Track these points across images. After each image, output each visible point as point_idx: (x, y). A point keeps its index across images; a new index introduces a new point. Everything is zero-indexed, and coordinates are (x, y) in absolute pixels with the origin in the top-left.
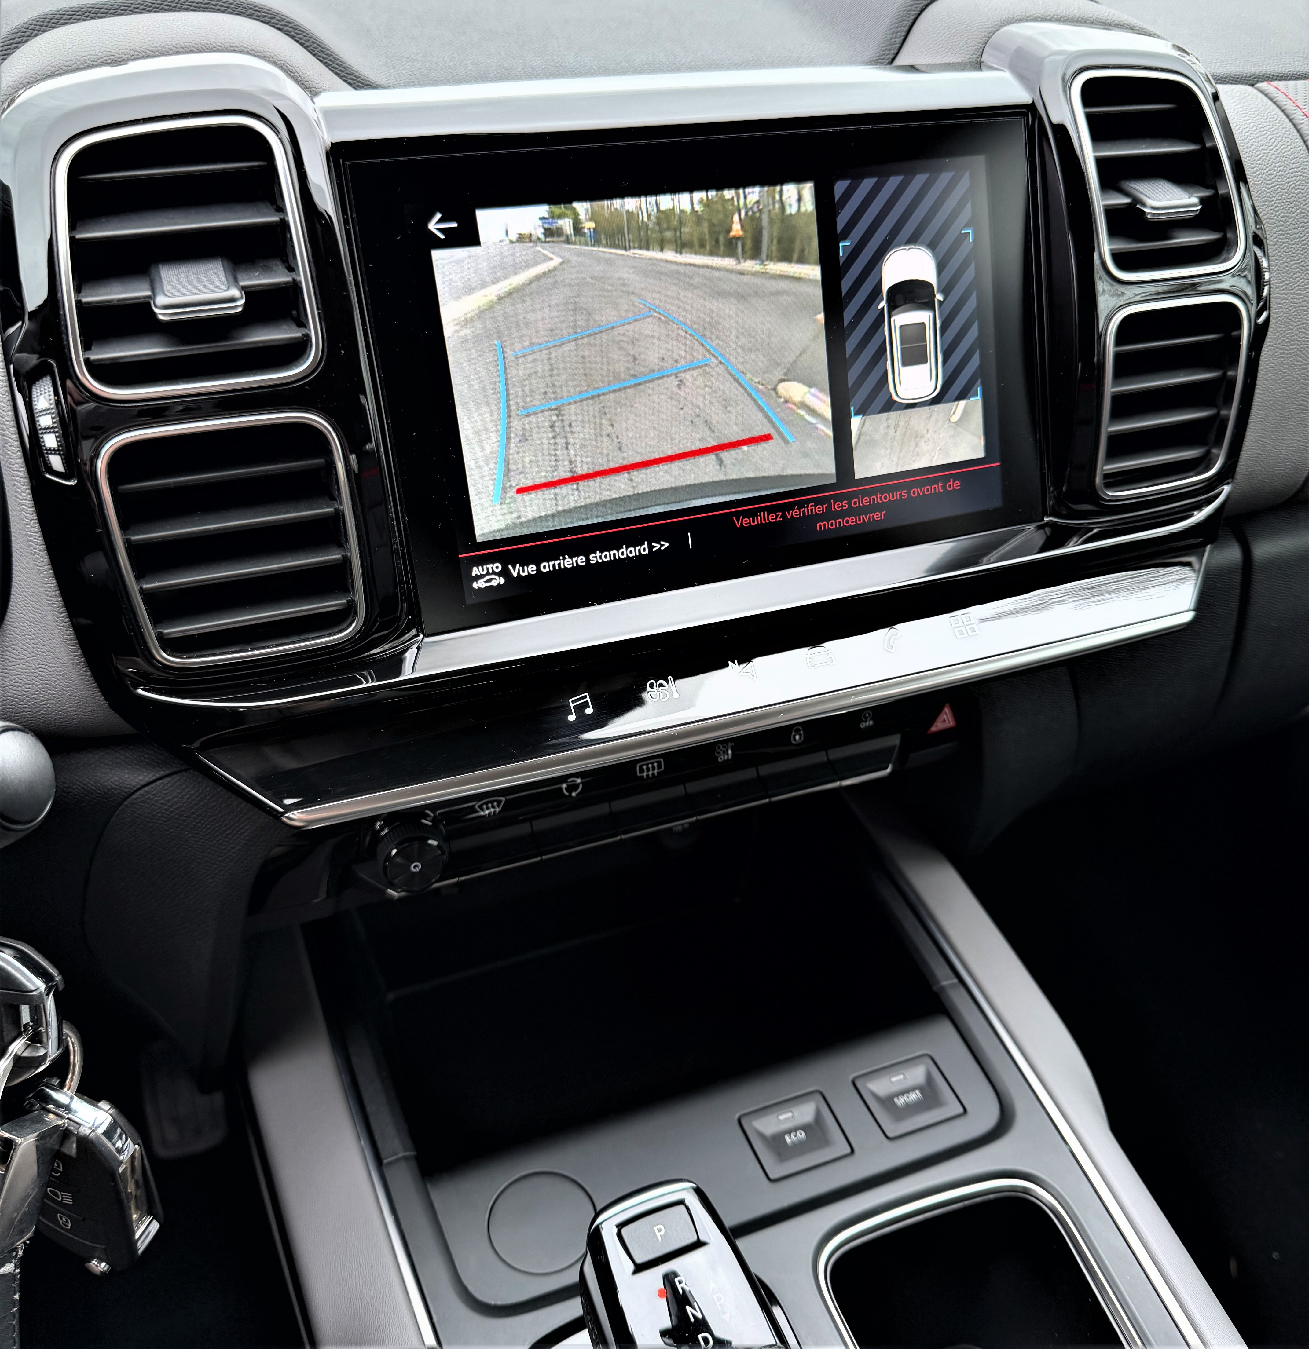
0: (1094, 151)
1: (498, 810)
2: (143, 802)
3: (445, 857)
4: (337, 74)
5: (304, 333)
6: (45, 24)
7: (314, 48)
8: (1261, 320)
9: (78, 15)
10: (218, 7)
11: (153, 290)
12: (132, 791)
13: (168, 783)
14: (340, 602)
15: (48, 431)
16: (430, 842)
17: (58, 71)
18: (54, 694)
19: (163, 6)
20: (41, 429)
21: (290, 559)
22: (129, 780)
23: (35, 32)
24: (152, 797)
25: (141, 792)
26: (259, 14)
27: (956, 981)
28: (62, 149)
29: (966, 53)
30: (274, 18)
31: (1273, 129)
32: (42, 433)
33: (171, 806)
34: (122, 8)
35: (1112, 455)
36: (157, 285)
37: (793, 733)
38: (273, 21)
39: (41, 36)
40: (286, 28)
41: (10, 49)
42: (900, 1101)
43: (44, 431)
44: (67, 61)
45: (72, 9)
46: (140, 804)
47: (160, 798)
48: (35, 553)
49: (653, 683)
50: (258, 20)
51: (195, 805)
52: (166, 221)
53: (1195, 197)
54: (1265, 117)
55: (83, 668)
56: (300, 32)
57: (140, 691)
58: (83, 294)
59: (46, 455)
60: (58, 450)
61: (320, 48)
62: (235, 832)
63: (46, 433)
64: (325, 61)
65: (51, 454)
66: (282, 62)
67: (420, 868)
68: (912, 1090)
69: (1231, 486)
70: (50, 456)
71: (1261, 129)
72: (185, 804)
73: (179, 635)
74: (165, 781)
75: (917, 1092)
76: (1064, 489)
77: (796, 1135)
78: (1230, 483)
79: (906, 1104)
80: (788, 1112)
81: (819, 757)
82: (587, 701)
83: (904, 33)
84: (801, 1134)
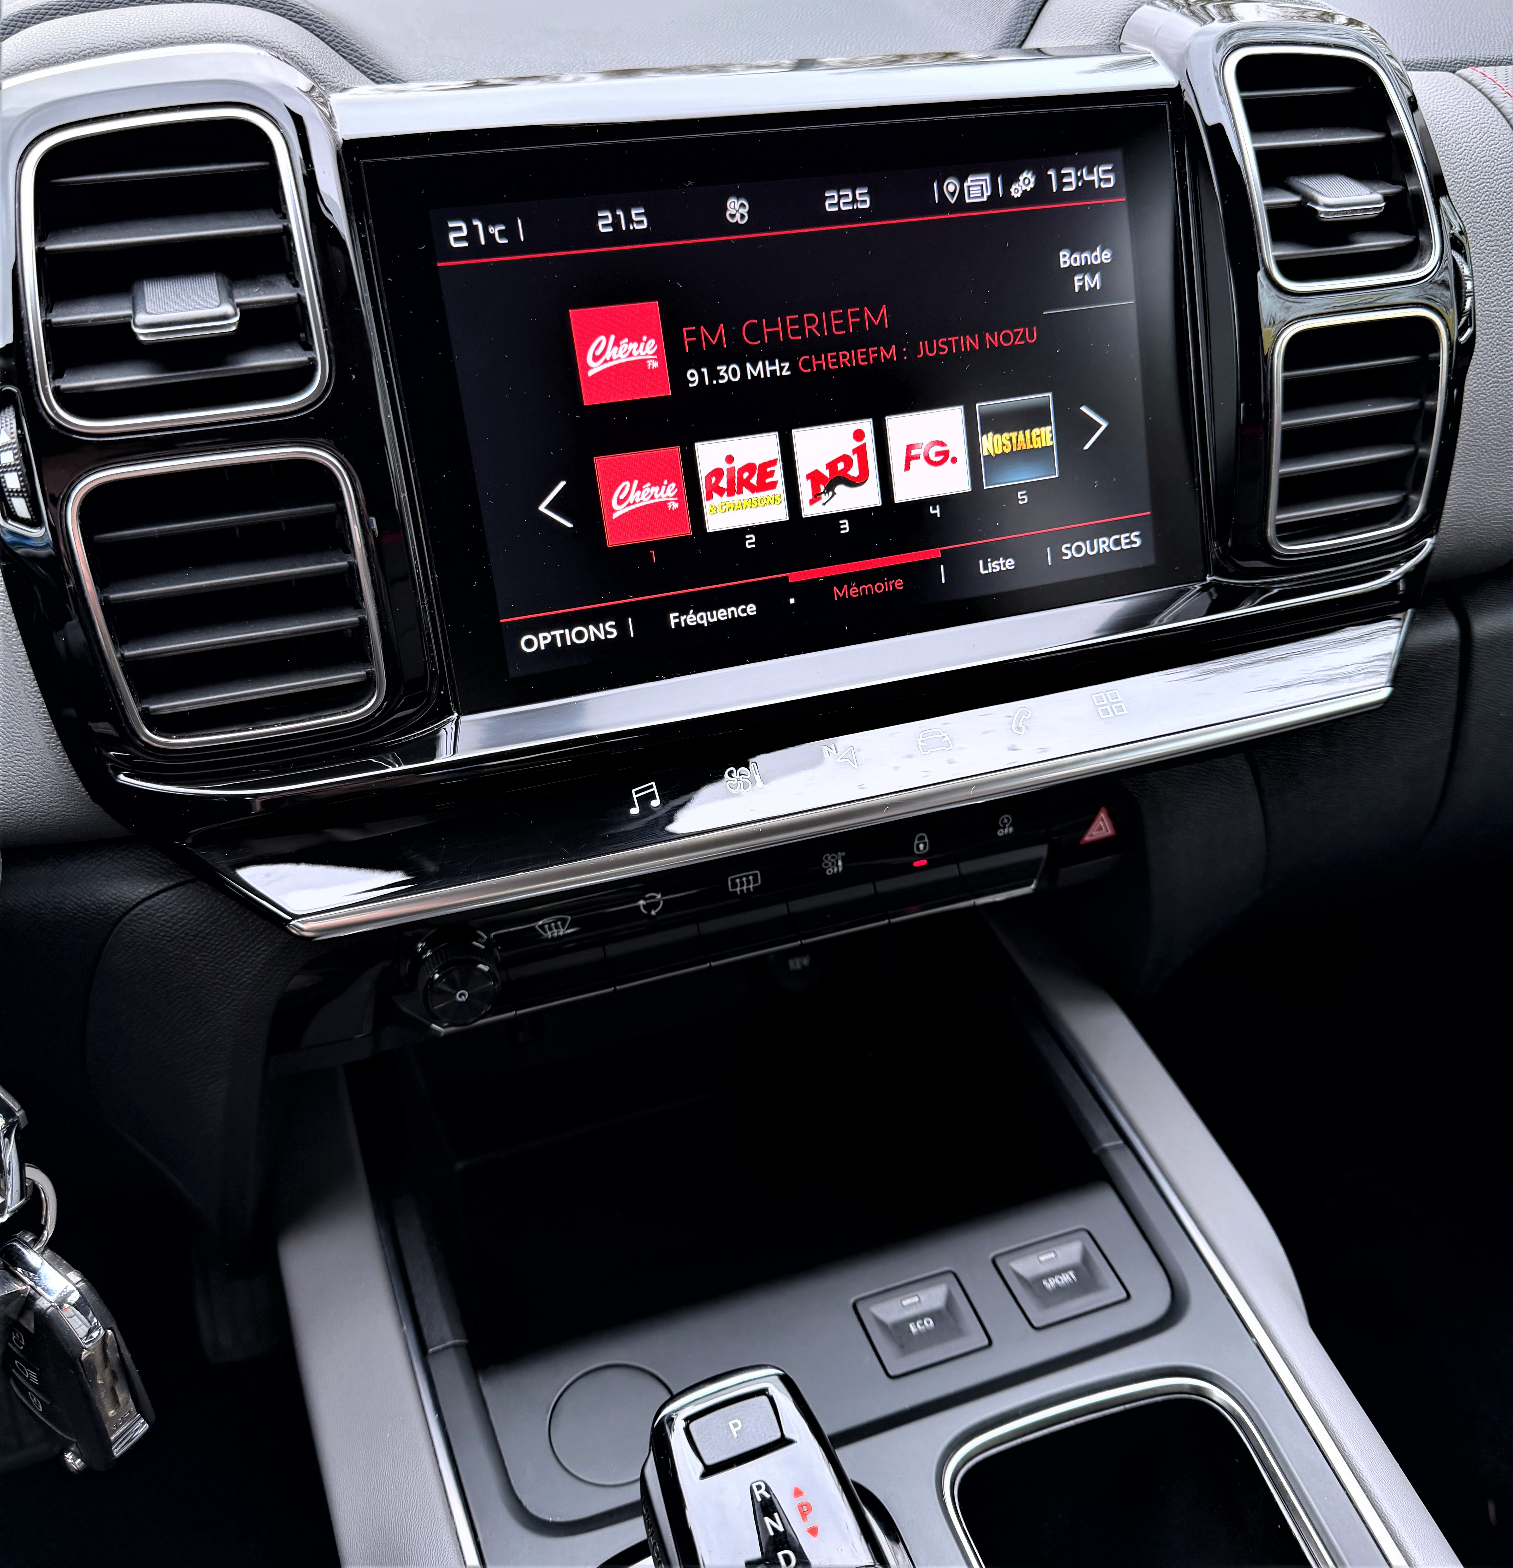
0: (1254, 142)
2: (144, 918)
3: (497, 987)
5: (310, 356)
6: (27, 20)
7: (337, 43)
8: (1465, 339)
9: (66, 10)
11: (134, 308)
12: (131, 906)
13: (172, 896)
14: (358, 673)
15: (9, 469)
16: (481, 966)
18: (33, 787)
20: (1, 467)
21: (297, 622)
23: (17, 29)
24: (153, 912)
25: (141, 906)
27: (1120, 1142)
28: (29, 148)
29: (1101, 34)
30: (290, 10)
31: (1478, 119)
32: (3, 472)
33: (175, 924)
35: (1286, 502)
36: (139, 302)
37: (916, 842)
38: (289, 13)
40: (306, 21)
42: (1050, 1284)
43: (5, 470)
46: (140, 921)
47: (163, 914)
48: (2, 616)
50: (273, 12)
51: (203, 922)
52: (151, 229)
53: (1380, 193)
54: (1468, 106)
55: (60, 752)
56: (321, 26)
57: (122, 778)
58: (54, 313)
59: (8, 498)
60: (21, 491)
61: (344, 43)
62: (249, 954)
64: (350, 57)
65: (14, 496)
66: (292, 53)
67: (467, 997)
68: (1064, 1270)
69: (1436, 539)
70: (13, 499)
71: (1463, 119)
72: (192, 922)
73: (168, 712)
74: (169, 893)
75: (1071, 1273)
76: (1229, 543)
77: (923, 1324)
78: (1434, 537)
79: (1058, 1287)
80: (913, 1296)
81: (950, 871)
82: (654, 791)
83: (1031, 18)
84: (928, 1323)
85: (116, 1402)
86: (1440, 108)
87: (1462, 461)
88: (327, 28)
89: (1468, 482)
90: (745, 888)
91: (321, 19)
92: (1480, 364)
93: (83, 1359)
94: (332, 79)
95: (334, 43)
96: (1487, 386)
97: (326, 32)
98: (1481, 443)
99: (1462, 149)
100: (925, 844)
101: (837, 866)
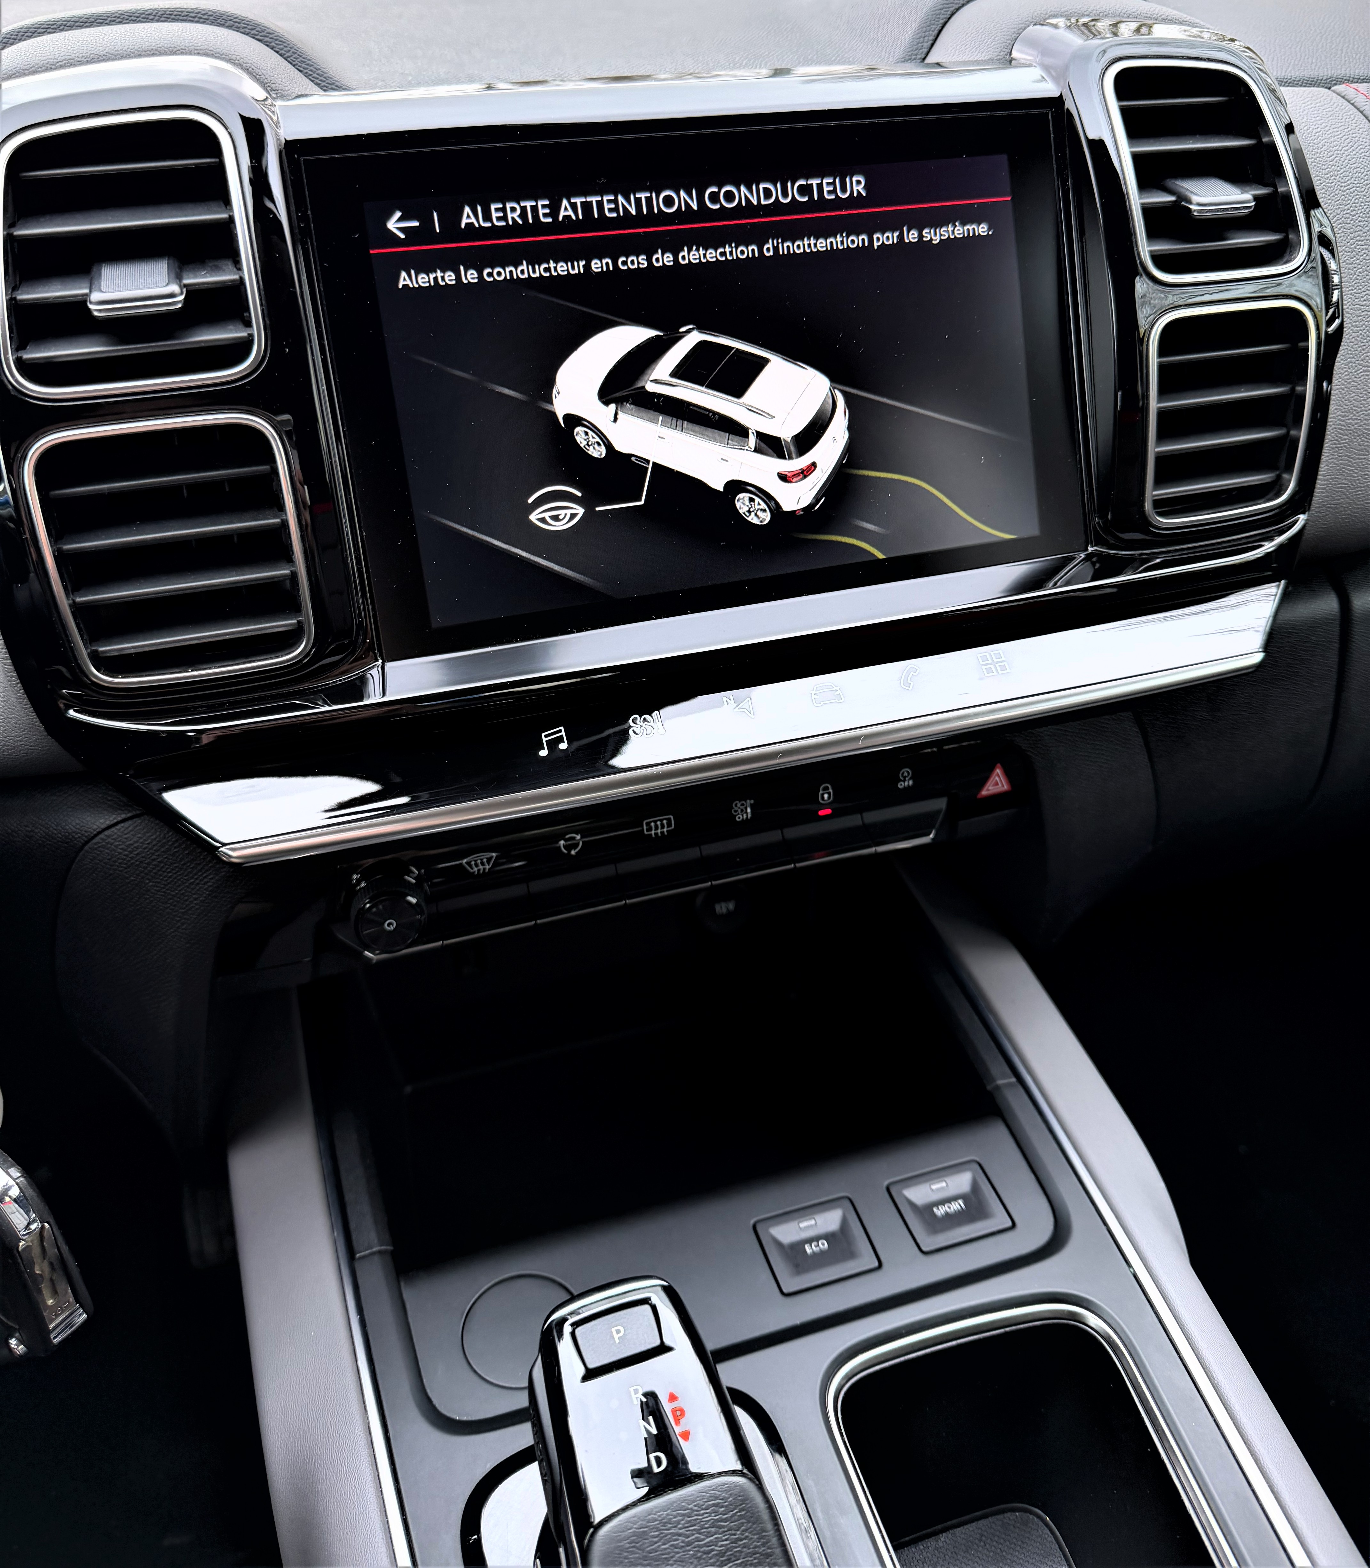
0: (1131, 146)
2: (103, 847)
3: (425, 918)
4: (317, 84)
5: (249, 332)
7: (294, 58)
8: (1333, 329)
11: (91, 288)
12: (92, 835)
13: (129, 827)
14: (289, 622)
16: (410, 898)
17: (14, 74)
24: (113, 841)
25: (102, 836)
26: (239, 25)
27: (1014, 1080)
28: (2, 144)
29: (993, 50)
30: (254, 29)
31: (1349, 129)
33: (131, 852)
35: (1162, 477)
36: (95, 283)
38: (253, 32)
42: (940, 1211)
44: (25, 65)
46: (101, 849)
47: (121, 843)
49: (636, 718)
50: (237, 31)
51: (157, 851)
52: (110, 218)
53: (1251, 194)
54: (1340, 118)
55: (20, 690)
57: (72, 713)
58: (19, 292)
61: (301, 59)
62: (197, 881)
64: (306, 71)
67: (395, 926)
68: (954, 1199)
69: (1308, 516)
71: (1335, 130)
72: (146, 850)
73: (116, 653)
74: (126, 824)
75: (960, 1201)
76: (1110, 517)
77: (818, 1245)
78: (1307, 513)
79: (947, 1214)
80: (810, 1219)
81: (853, 821)
82: (562, 736)
83: (932, 38)
84: (823, 1244)
85: (54, 1290)
86: (1314, 119)
87: (1335, 444)
89: (1341, 464)
90: (659, 831)
92: (1351, 354)
93: (20, 1249)
94: (283, 88)
95: (291, 58)
96: (1358, 374)
97: (285, 49)
98: (1353, 427)
99: (1333, 157)
100: (829, 794)
101: (746, 813)
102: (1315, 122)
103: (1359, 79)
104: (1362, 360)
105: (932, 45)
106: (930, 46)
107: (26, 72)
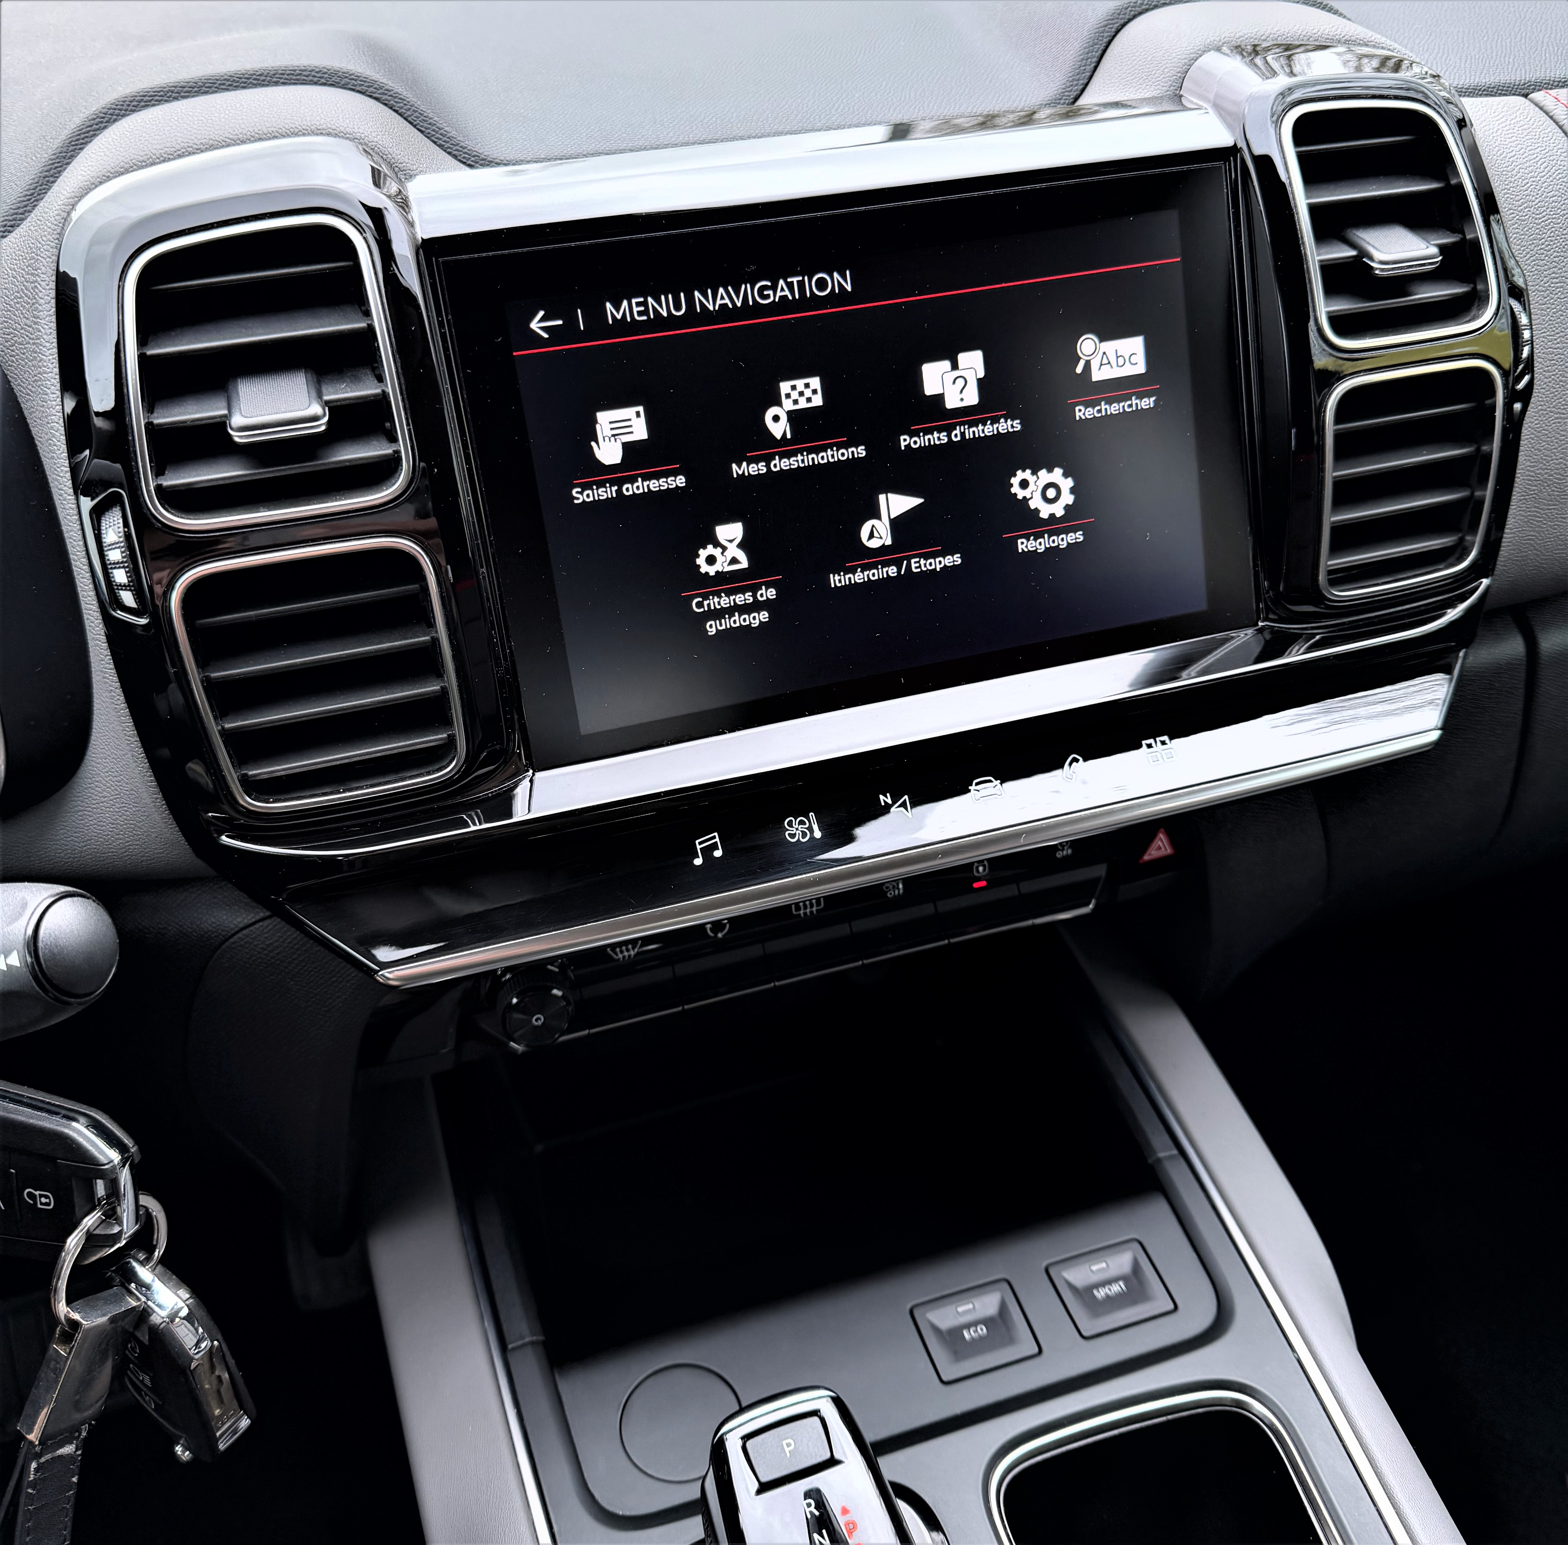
0: (1307, 197)
1: (632, 953)
2: (241, 946)
3: (570, 1009)
4: (441, 146)
5: (395, 450)
6: (124, 108)
7: (416, 117)
8: (1521, 386)
9: (160, 96)
10: (311, 78)
11: (229, 408)
12: (230, 934)
13: (267, 927)
14: (440, 736)
15: (117, 566)
16: (555, 992)
17: (132, 167)
18: (139, 835)
19: (251, 80)
20: (110, 564)
22: (226, 922)
23: (115, 117)
24: (251, 941)
25: (240, 935)
26: (354, 83)
27: (1176, 1153)
28: (130, 261)
29: (1162, 84)
30: (371, 87)
31: (1547, 151)
32: (112, 568)
33: (271, 952)
34: (207, 85)
35: (1336, 548)
36: (234, 404)
38: (371, 90)
39: (120, 122)
40: (384, 97)
41: (87, 137)
42: (1100, 1294)
43: (113, 566)
45: (154, 90)
46: (239, 948)
47: (259, 943)
48: (112, 690)
50: (352, 91)
52: (244, 330)
53: (1435, 245)
54: (1538, 136)
55: (165, 811)
56: (400, 101)
57: (224, 839)
58: (155, 415)
59: (117, 591)
60: (129, 586)
61: (421, 117)
63: (115, 568)
64: (428, 132)
65: (122, 589)
66: (373, 143)
67: (542, 1021)
68: (1115, 1280)
69: (1492, 580)
70: (121, 592)
73: (266, 776)
74: (266, 923)
75: (1121, 1283)
76: (1281, 588)
77: (976, 1331)
78: (1490, 578)
79: (1108, 1296)
80: (968, 1303)
81: (1009, 891)
82: (716, 842)
83: (1095, 60)
84: (982, 1330)
85: (221, 1401)
87: (1523, 496)
88: (405, 102)
89: (1529, 515)
90: (808, 910)
91: (400, 95)
92: (1542, 401)
93: (192, 1367)
94: (411, 166)
96: (1549, 422)
98: (1542, 478)
99: (1529, 185)
100: (984, 866)
101: (898, 888)
102: (1510, 144)
103: (1560, 82)
104: (1554, 407)
105: (1096, 68)
106: (1092, 69)
107: (144, 164)
